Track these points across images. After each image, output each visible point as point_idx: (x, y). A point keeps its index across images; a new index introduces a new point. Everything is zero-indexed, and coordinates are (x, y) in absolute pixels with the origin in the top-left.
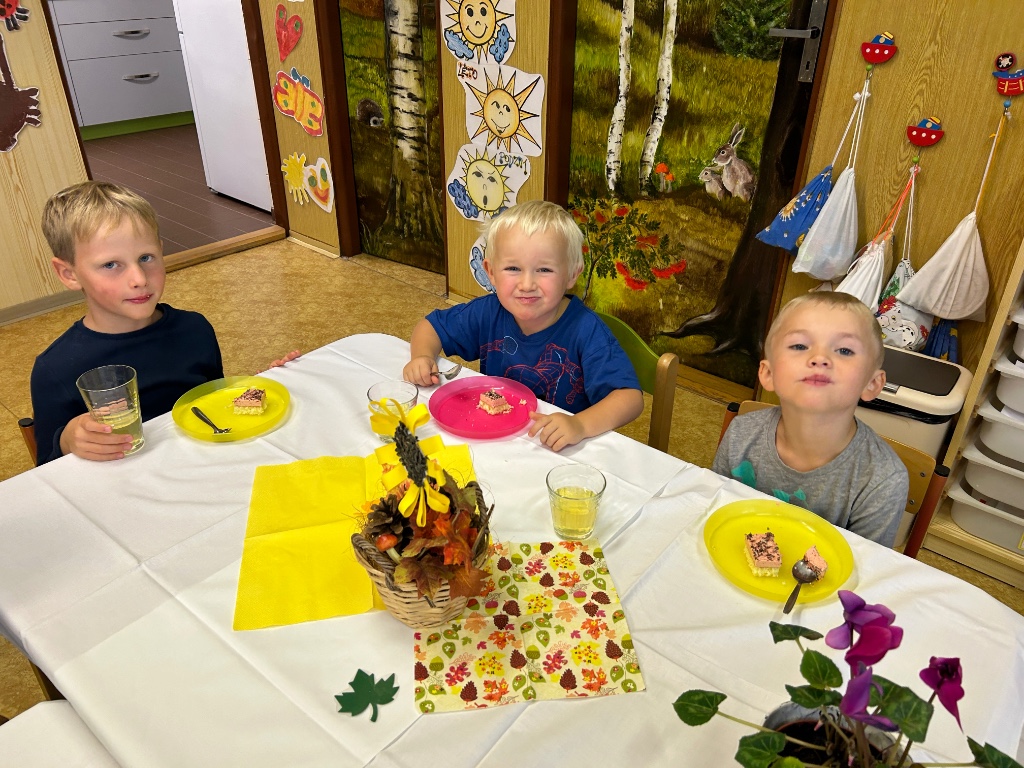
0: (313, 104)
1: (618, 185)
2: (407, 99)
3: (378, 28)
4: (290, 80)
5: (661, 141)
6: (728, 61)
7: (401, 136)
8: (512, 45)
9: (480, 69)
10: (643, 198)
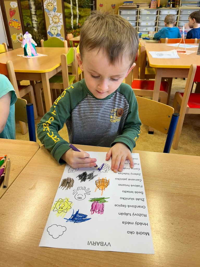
0: (18, 24)
1: (74, 27)
2: (35, 22)
3: (29, 11)
4: (13, 21)
5: (79, 20)
6: (85, 9)
7: (34, 28)
8: (56, 10)
9: (51, 14)
10: (77, 29)
